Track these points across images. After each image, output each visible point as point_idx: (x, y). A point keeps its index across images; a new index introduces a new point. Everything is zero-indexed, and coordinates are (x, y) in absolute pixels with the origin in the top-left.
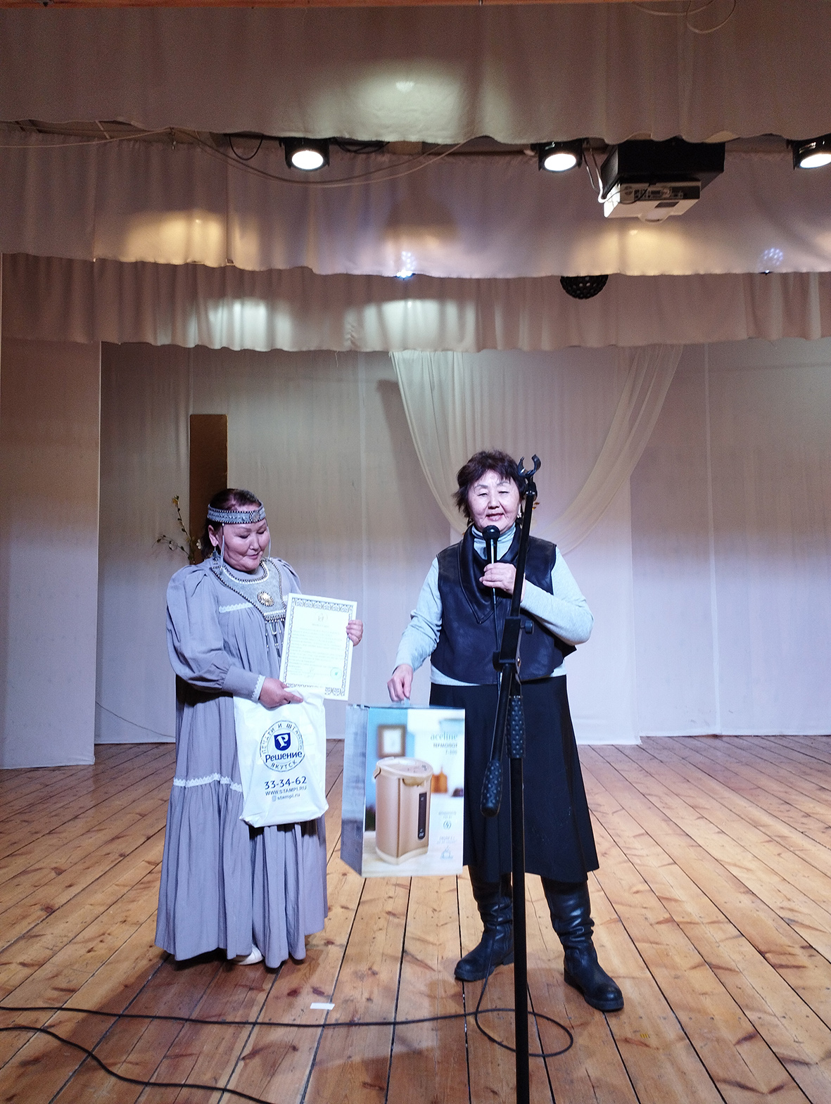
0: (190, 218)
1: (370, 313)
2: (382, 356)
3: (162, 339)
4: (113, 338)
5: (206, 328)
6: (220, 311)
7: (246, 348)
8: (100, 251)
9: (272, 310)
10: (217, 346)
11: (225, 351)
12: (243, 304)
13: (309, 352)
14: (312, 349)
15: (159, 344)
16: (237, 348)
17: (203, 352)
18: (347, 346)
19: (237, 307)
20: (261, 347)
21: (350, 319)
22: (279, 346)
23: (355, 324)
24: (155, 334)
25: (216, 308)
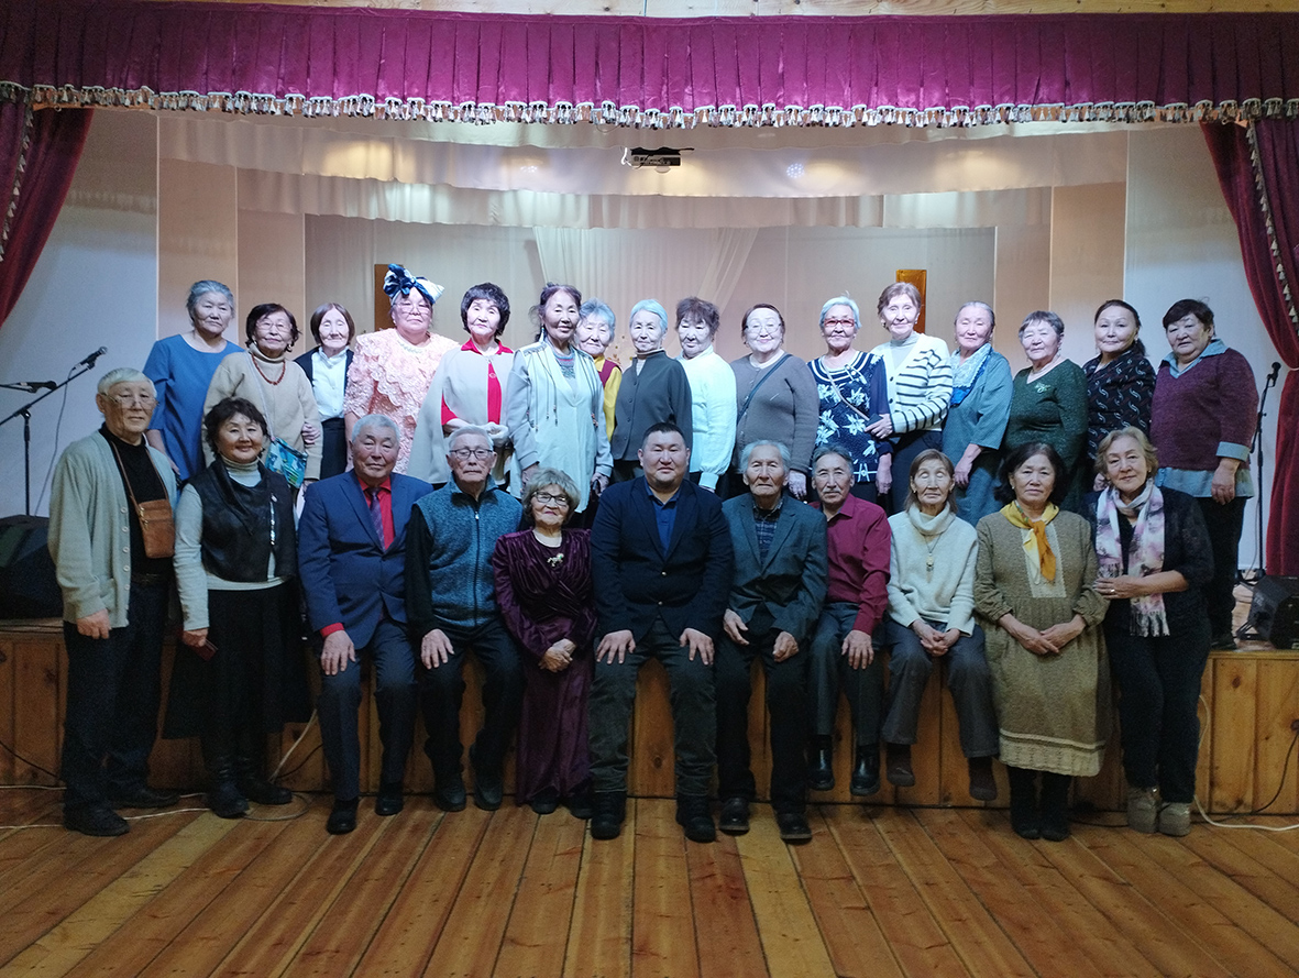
2: (522, 229)
3: (351, 213)
4: (314, 211)
5: (383, 205)
6: (395, 190)
7: (414, 221)
8: (307, 169)
9: (434, 193)
10: (392, 219)
11: (398, 223)
13: (462, 225)
14: (464, 223)
15: (348, 216)
16: (407, 221)
17: (381, 222)
18: (491, 222)
20: (426, 221)
21: (492, 203)
22: (439, 221)
23: (497, 205)
24: (346, 209)
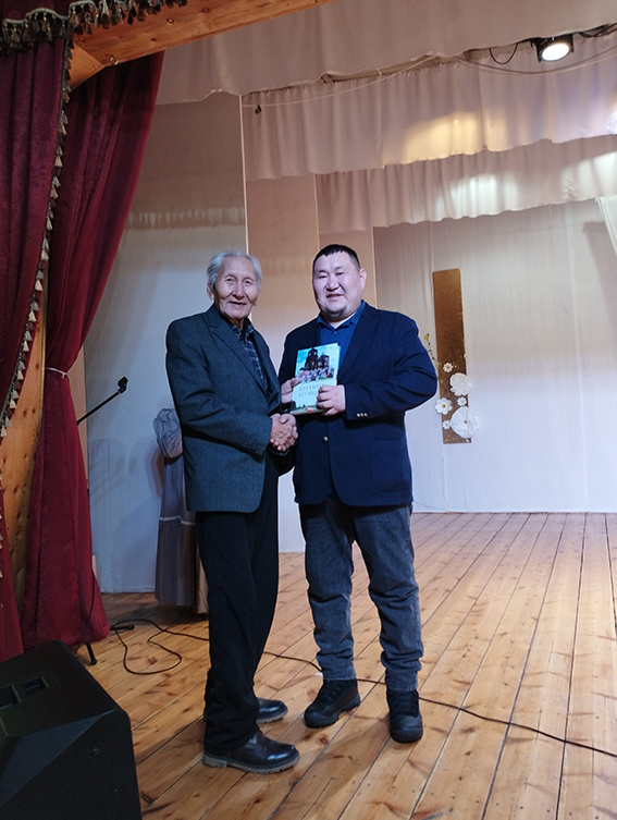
0: (452, 120)
1: (584, 169)
2: (592, 203)
3: (416, 218)
4: (382, 222)
5: (449, 205)
6: (460, 188)
7: (482, 213)
8: (387, 159)
9: (501, 180)
10: (459, 217)
11: (466, 219)
12: (477, 180)
13: (533, 208)
14: (535, 206)
15: (415, 222)
16: (474, 215)
17: (448, 222)
18: (565, 198)
19: (473, 183)
20: (493, 212)
21: (566, 177)
22: (507, 209)
23: (571, 180)
24: (412, 215)
25: (457, 187)
